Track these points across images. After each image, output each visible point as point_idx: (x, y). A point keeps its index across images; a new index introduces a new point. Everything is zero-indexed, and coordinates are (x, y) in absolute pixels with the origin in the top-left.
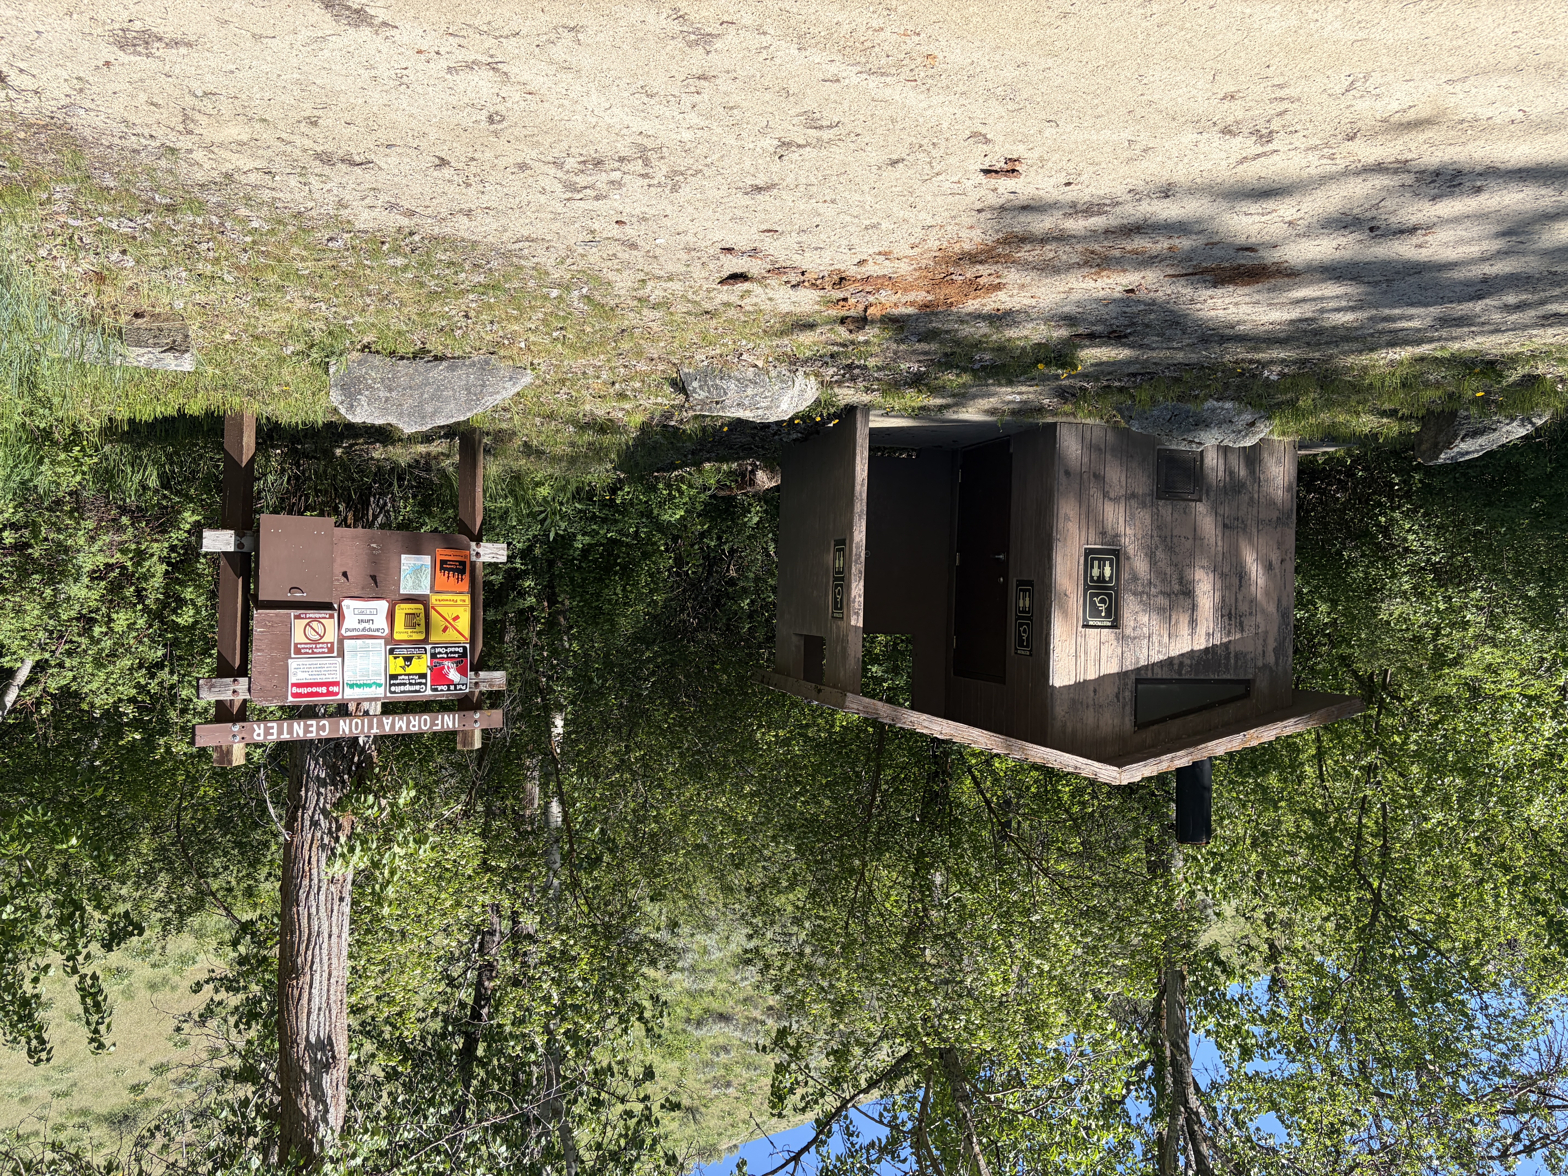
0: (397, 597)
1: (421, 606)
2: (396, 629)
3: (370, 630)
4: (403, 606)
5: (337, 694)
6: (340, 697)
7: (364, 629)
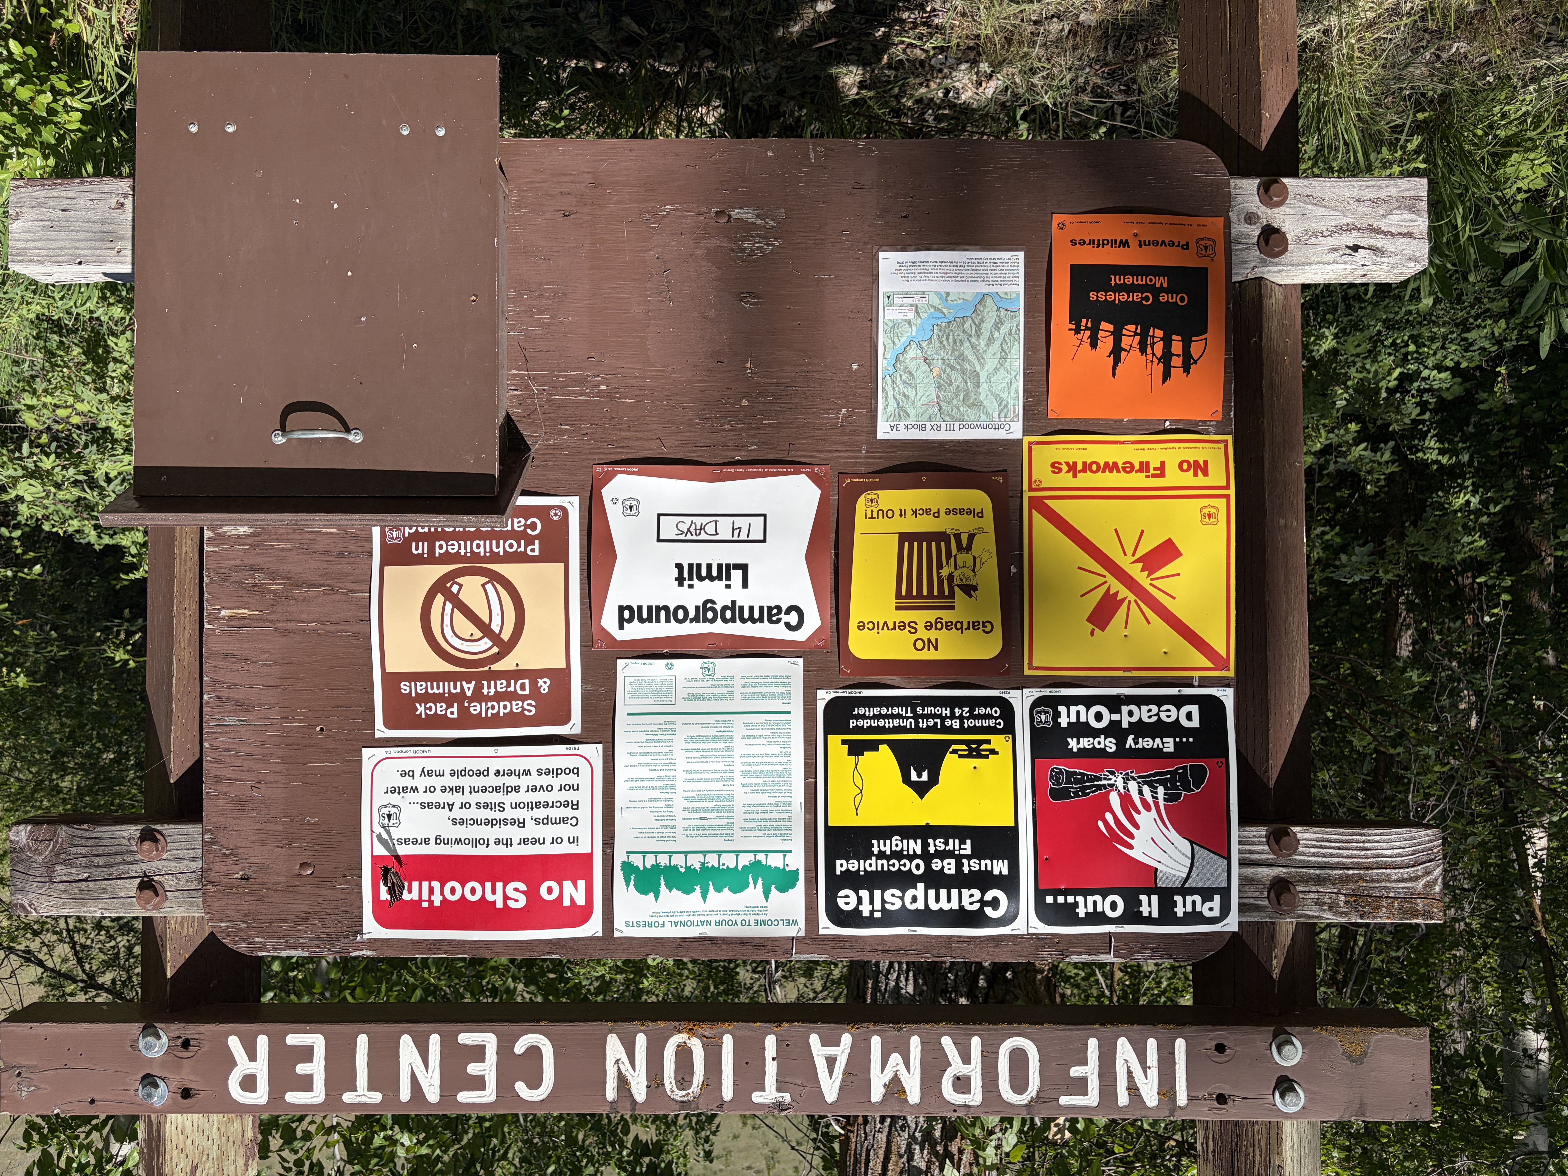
0: (862, 459)
1: (978, 499)
2: (857, 613)
3: (735, 613)
4: (889, 498)
5: (582, 914)
6: (593, 927)
7: (704, 612)
